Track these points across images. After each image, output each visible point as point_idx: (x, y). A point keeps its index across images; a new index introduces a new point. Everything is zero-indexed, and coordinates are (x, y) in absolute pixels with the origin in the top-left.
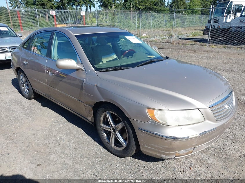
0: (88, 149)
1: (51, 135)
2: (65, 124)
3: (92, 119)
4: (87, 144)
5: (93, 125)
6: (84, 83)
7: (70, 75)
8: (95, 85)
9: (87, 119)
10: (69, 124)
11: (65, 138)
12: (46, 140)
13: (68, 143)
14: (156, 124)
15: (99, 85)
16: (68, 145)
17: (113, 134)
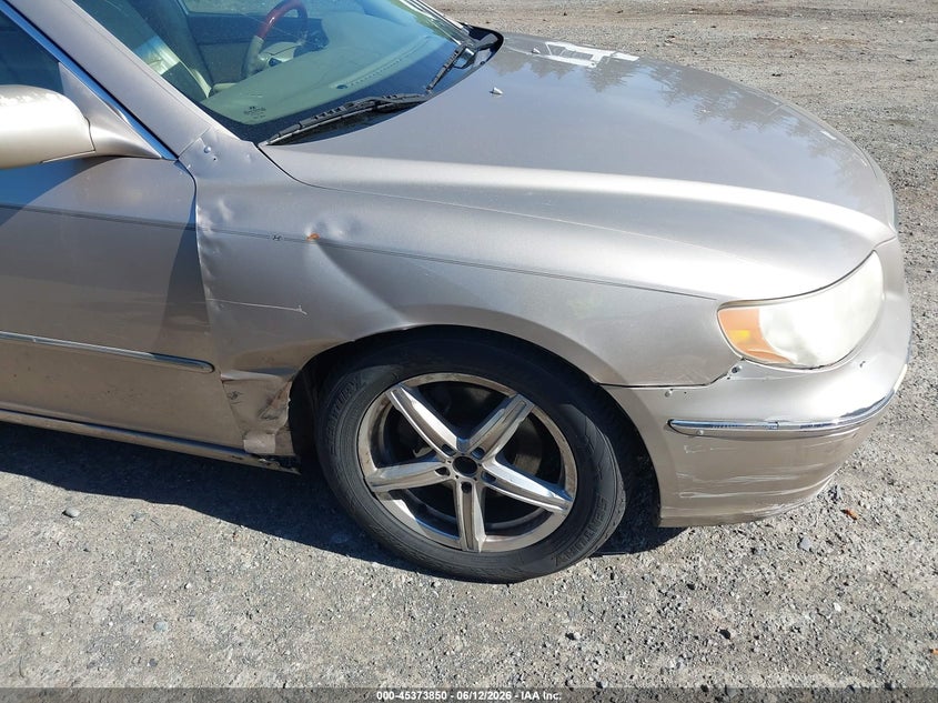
0: (350, 615)
1: (38, 618)
2: (75, 513)
3: (277, 443)
4: (313, 585)
5: (294, 471)
6: (206, 241)
7: (40, 202)
8: (308, 234)
9: (242, 451)
10: (101, 508)
11: (149, 603)
12: (28, 670)
13: (197, 625)
14: (770, 378)
15: (336, 233)
16: (211, 638)
17: (467, 487)
